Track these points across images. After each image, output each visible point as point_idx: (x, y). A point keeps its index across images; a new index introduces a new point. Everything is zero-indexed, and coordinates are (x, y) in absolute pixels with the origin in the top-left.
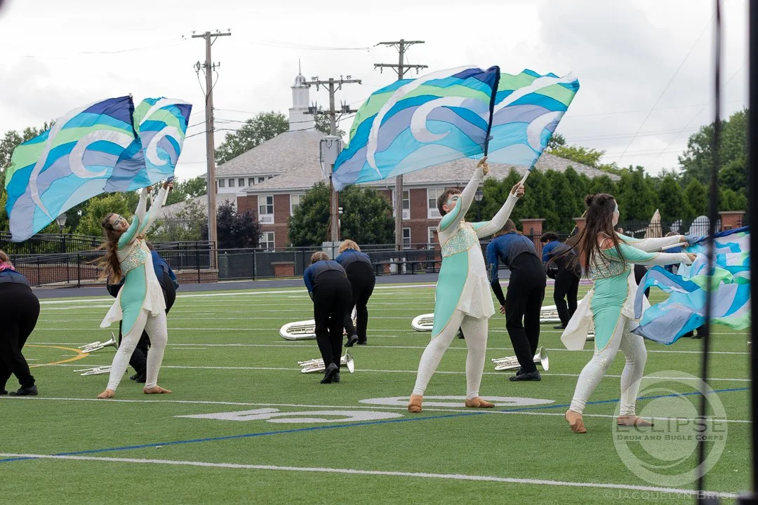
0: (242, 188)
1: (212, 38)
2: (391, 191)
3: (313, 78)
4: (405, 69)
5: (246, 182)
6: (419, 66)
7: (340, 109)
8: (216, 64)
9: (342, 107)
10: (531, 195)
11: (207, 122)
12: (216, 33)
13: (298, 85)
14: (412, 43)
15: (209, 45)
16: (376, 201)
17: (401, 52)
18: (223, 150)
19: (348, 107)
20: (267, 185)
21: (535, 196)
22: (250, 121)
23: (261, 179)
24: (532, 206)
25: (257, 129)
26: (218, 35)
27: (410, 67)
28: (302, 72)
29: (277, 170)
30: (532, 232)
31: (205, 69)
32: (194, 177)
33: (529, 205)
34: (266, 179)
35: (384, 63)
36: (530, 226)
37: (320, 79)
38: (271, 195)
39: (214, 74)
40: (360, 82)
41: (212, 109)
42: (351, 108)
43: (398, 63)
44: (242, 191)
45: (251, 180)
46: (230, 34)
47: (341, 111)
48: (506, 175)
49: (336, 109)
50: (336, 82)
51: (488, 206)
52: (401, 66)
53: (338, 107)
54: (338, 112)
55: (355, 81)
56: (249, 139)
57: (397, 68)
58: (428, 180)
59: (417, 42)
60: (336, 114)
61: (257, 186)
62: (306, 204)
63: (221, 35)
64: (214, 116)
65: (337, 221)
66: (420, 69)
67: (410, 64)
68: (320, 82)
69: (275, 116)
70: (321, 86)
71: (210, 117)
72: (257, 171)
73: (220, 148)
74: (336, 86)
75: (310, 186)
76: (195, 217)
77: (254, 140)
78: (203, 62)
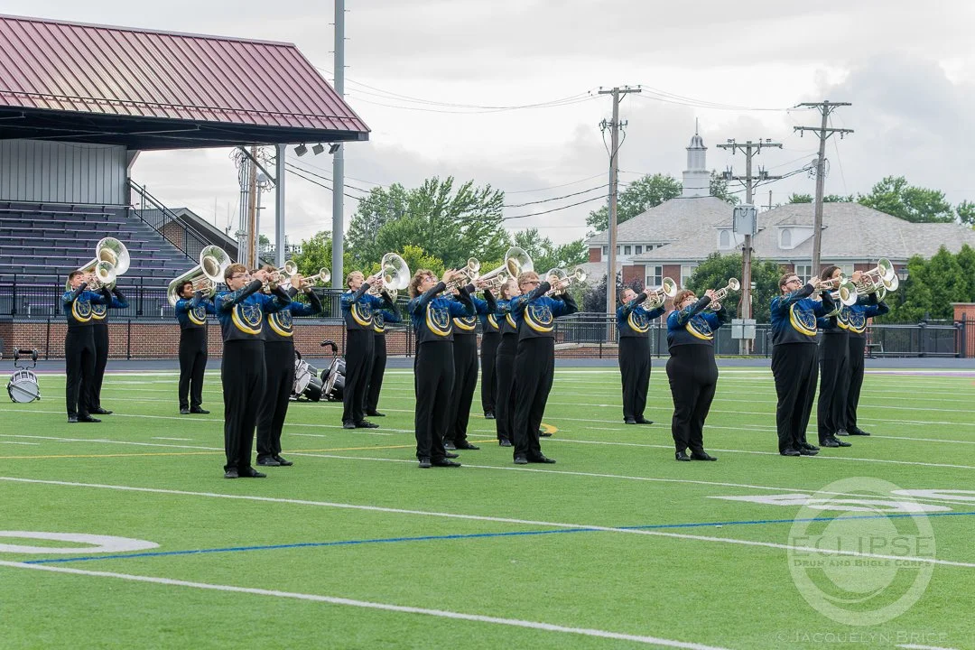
0: (628, 256)
1: (621, 95)
2: (793, 266)
3: (730, 141)
4: (828, 133)
5: (633, 250)
6: (844, 130)
7: (757, 175)
8: (624, 123)
9: (760, 172)
10: (962, 276)
11: (610, 184)
12: (624, 89)
13: (694, 146)
14: (837, 104)
15: (616, 102)
16: (777, 276)
17: (825, 115)
18: (604, 214)
19: (766, 173)
20: (656, 254)
21: (967, 277)
22: (634, 184)
23: (650, 247)
24: (964, 288)
25: (641, 192)
26: (627, 92)
27: (834, 131)
28: (699, 133)
29: (668, 239)
30: (964, 317)
31: (611, 128)
32: (569, 243)
33: (960, 287)
34: (655, 248)
35: (805, 126)
36: (963, 310)
37: (737, 142)
38: (660, 265)
39: (620, 134)
40: (780, 146)
41: (617, 171)
42: (769, 175)
43: (820, 126)
44: (629, 259)
45: (639, 248)
46: (640, 91)
47: (759, 178)
48: (935, 253)
49: (753, 175)
50: (755, 145)
51: (913, 286)
52: (823, 130)
53: (755, 173)
54: (755, 178)
55: (776, 145)
56: (632, 203)
57: (819, 132)
58: (836, 255)
59: (843, 104)
60: (753, 180)
61: (645, 255)
62: (699, 276)
63: (630, 91)
64: (619, 178)
65: (749, 297)
66: (845, 133)
67: (834, 128)
68: (736, 145)
69: (663, 180)
70: (737, 149)
71: (614, 179)
72: (645, 238)
73: (601, 211)
74: (754, 149)
75: (704, 256)
76: (577, 286)
77: (638, 204)
78: (609, 120)
